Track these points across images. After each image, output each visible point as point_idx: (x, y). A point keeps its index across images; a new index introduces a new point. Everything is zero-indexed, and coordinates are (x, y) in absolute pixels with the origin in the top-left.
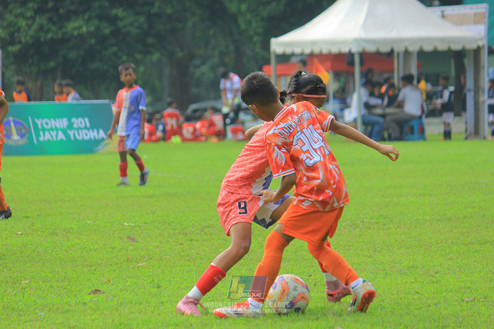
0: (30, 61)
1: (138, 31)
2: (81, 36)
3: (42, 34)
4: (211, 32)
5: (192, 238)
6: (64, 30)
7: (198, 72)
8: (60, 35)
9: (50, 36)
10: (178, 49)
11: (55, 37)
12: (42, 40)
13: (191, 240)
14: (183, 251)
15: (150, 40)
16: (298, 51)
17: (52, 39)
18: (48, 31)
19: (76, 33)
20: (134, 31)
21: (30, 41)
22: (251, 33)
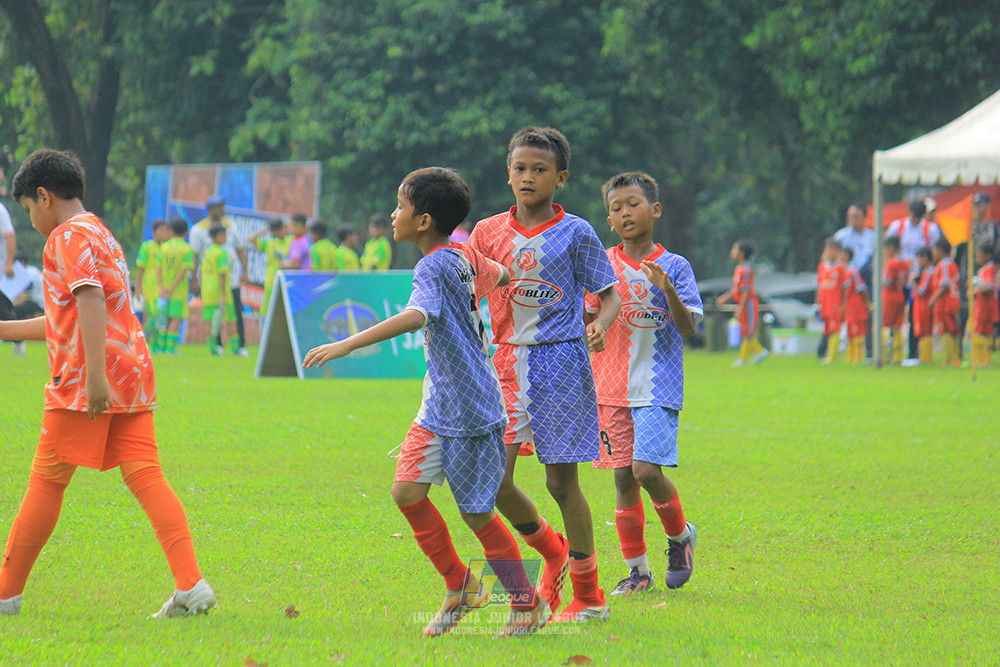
0: (373, 187)
1: (593, 131)
2: (476, 139)
3: (398, 134)
4: (743, 136)
5: (749, 556)
6: (443, 126)
7: (702, 217)
8: (434, 138)
9: (414, 137)
10: (672, 170)
11: (424, 139)
12: (399, 145)
13: (749, 561)
14: (737, 582)
15: (620, 150)
16: (929, 178)
17: (418, 145)
18: (411, 128)
19: (466, 133)
20: (585, 131)
21: (375, 147)
22: (826, 139)
